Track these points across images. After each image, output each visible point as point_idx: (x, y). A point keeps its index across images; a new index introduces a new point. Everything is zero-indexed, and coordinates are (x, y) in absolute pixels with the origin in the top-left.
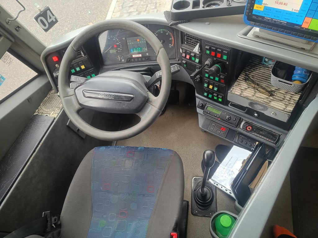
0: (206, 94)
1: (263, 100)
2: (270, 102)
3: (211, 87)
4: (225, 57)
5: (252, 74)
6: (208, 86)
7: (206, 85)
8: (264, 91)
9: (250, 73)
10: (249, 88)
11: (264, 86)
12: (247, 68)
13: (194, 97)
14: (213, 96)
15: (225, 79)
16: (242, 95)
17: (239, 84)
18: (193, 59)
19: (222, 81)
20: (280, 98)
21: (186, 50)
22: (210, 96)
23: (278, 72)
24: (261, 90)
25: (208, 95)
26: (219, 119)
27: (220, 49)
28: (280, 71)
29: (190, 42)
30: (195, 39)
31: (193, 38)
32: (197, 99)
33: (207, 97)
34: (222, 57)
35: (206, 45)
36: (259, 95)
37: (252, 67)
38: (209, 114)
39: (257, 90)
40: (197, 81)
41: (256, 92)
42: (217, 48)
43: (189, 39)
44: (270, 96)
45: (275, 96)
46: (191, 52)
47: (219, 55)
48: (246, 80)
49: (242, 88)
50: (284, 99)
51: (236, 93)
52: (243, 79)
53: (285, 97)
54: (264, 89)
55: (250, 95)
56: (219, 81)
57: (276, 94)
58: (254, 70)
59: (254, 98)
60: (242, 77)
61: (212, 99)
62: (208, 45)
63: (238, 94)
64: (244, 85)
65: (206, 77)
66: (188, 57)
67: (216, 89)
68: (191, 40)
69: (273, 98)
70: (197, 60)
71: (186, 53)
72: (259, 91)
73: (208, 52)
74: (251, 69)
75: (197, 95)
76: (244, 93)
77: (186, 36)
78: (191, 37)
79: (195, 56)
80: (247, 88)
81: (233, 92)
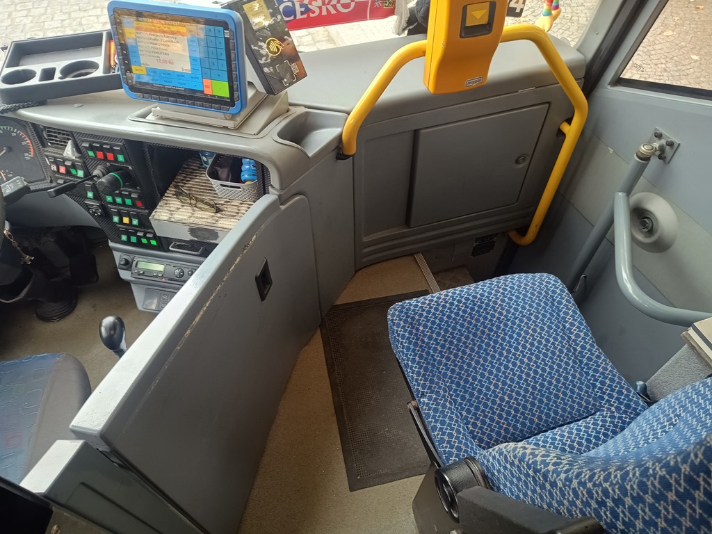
0: (124, 238)
1: (205, 220)
2: (217, 221)
3: (126, 220)
4: (121, 158)
5: (189, 185)
6: (121, 220)
7: (116, 219)
8: (208, 207)
9: (185, 184)
10: (183, 206)
11: (208, 201)
12: (179, 177)
13: (110, 250)
14: (139, 238)
15: (140, 198)
16: (172, 220)
17: (167, 204)
18: (73, 171)
19: (139, 204)
20: (232, 212)
21: (55, 158)
22: (133, 239)
23: (219, 173)
24: (203, 206)
25: (129, 238)
26: (163, 280)
27: (107, 144)
28: (221, 170)
29: (56, 141)
30: (64, 134)
31: (59, 133)
32: (114, 252)
33: (128, 243)
34: (116, 159)
35: (83, 141)
36: (199, 214)
37: (187, 175)
38: (143, 274)
39: (196, 207)
40: (98, 215)
41: (194, 211)
42: (102, 144)
43: (52, 136)
44: (217, 212)
45: (224, 211)
46: (65, 160)
47: (110, 156)
48: (178, 194)
49: (172, 209)
50: (238, 213)
51: (162, 218)
52: (174, 195)
53: (239, 210)
54: (206, 204)
55: (185, 217)
56: (134, 205)
57: (225, 209)
58: (192, 178)
59: (191, 221)
60: (171, 191)
61: (139, 244)
62: (86, 141)
63: (166, 218)
64: (175, 203)
65: (110, 203)
66: (62, 170)
67: (135, 222)
68: (56, 137)
69: (222, 214)
70: (81, 173)
71: (56, 162)
72: (200, 208)
73: (91, 154)
74: (186, 177)
75: (111, 244)
76: (176, 216)
77: (44, 132)
78: (55, 133)
79: (74, 166)
80: (179, 207)
81: (156, 217)
